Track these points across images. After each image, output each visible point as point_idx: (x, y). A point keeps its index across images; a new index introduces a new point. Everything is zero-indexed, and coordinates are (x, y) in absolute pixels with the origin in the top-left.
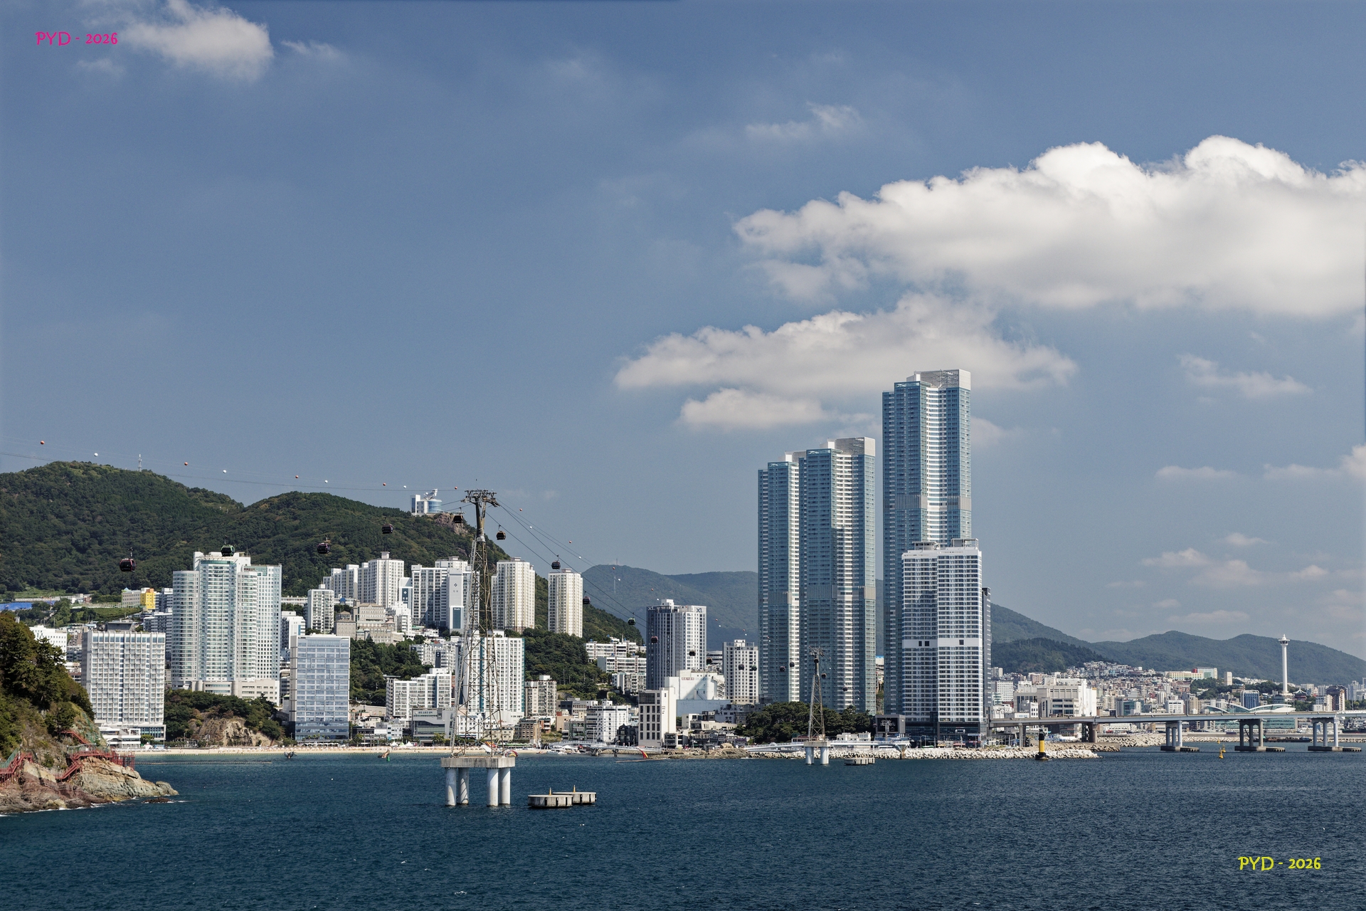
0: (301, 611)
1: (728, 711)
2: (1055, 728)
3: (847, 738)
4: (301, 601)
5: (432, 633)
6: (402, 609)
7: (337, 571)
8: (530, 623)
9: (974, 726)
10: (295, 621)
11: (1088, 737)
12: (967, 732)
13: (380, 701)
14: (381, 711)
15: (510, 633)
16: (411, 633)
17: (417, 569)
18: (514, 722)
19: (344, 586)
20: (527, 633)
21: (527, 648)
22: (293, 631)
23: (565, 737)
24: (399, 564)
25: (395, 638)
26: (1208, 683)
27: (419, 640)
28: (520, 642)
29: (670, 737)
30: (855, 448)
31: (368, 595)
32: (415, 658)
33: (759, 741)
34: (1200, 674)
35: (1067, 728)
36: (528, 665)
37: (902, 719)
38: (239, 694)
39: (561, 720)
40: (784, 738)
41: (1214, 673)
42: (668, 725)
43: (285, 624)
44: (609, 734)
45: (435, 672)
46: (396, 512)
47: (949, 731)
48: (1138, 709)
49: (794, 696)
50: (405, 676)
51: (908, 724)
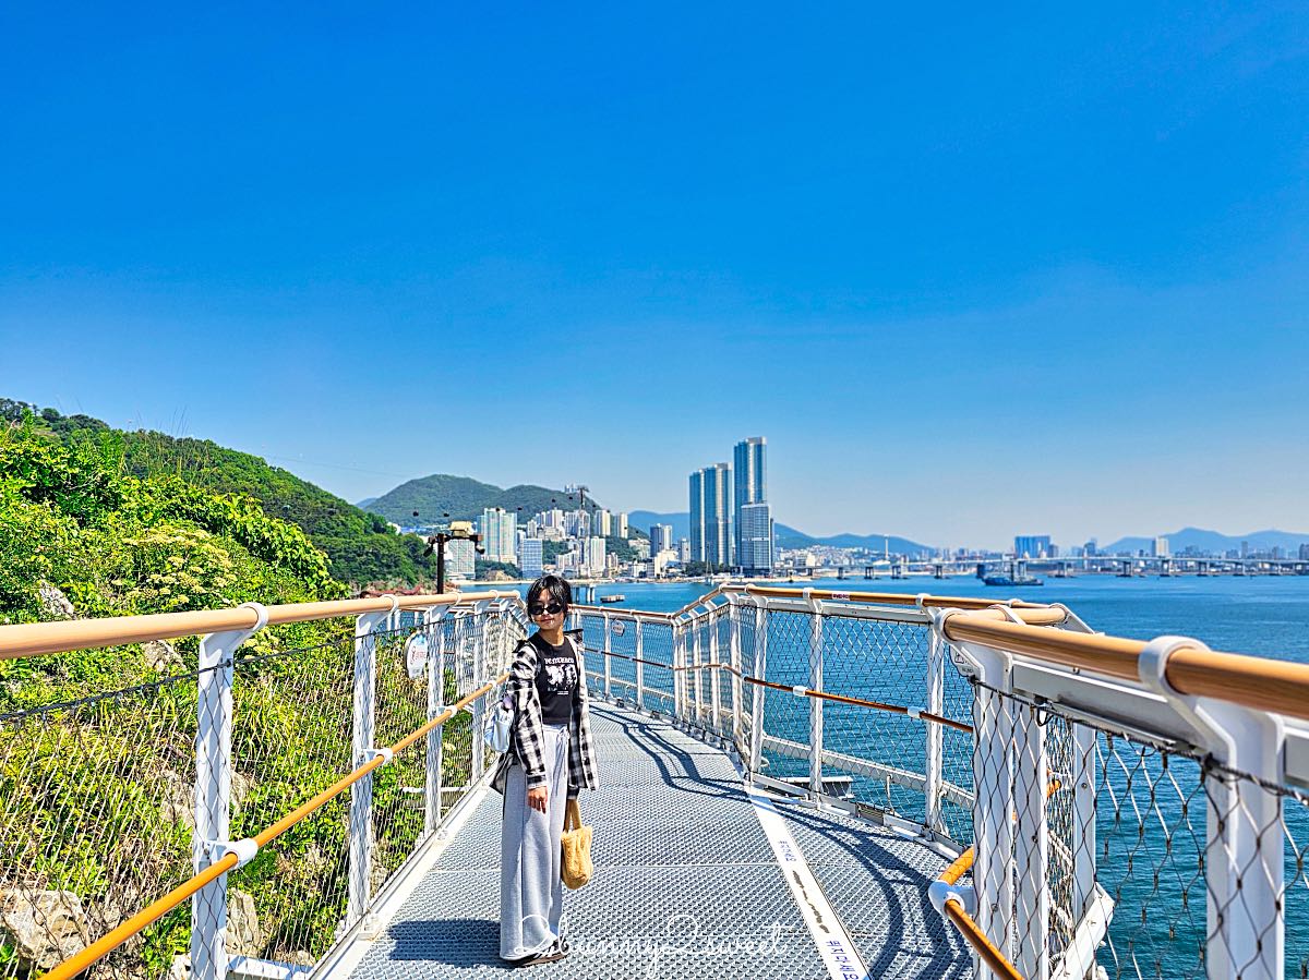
0: (525, 530)
1: (679, 565)
2: (799, 571)
3: (722, 575)
4: (524, 526)
5: (573, 537)
6: (561, 529)
7: (538, 515)
8: (609, 534)
9: (768, 570)
10: (522, 533)
11: (810, 574)
12: (765, 572)
13: (553, 563)
14: (554, 566)
15: (601, 537)
16: (565, 537)
17: (567, 514)
18: (602, 570)
19: (540, 520)
20: (607, 537)
21: (607, 543)
22: (521, 537)
23: (621, 575)
24: (561, 512)
25: (559, 539)
26: (859, 553)
27: (568, 540)
28: (604, 540)
29: (658, 575)
30: (724, 466)
31: (549, 524)
32: (566, 546)
33: (690, 576)
34: (855, 550)
35: (804, 570)
36: (607, 548)
37: (741, 568)
38: (502, 561)
39: (619, 569)
40: (699, 575)
41: (861, 549)
42: (657, 571)
43: (519, 535)
44: (636, 574)
45: (574, 552)
46: (560, 492)
47: (759, 572)
48: (832, 563)
49: (703, 560)
50: (562, 554)
51: (744, 569)
